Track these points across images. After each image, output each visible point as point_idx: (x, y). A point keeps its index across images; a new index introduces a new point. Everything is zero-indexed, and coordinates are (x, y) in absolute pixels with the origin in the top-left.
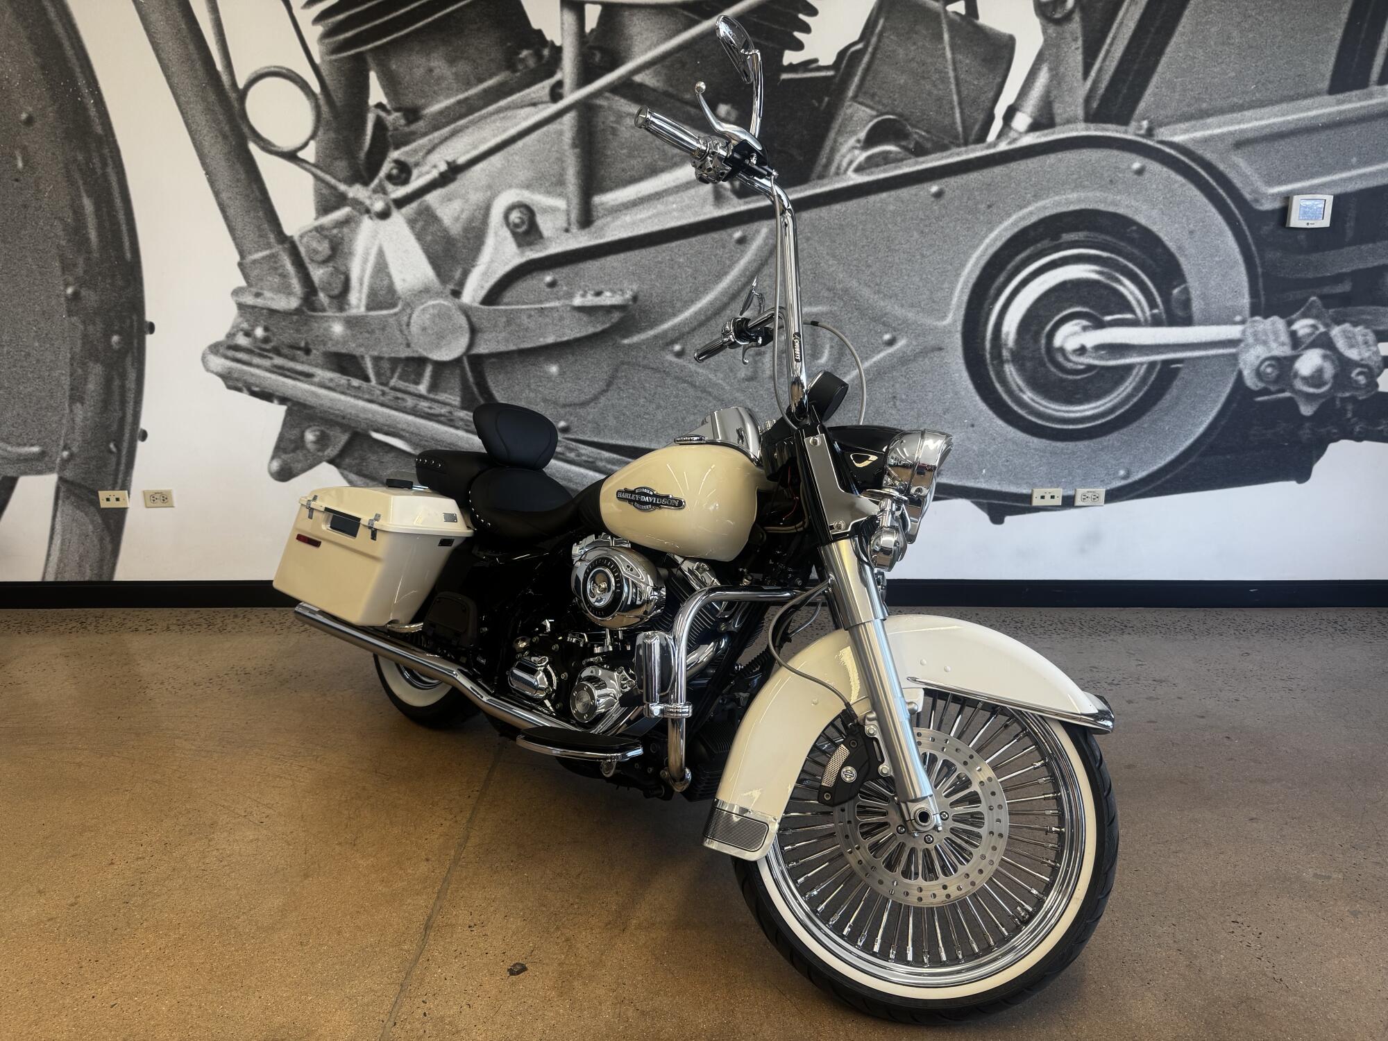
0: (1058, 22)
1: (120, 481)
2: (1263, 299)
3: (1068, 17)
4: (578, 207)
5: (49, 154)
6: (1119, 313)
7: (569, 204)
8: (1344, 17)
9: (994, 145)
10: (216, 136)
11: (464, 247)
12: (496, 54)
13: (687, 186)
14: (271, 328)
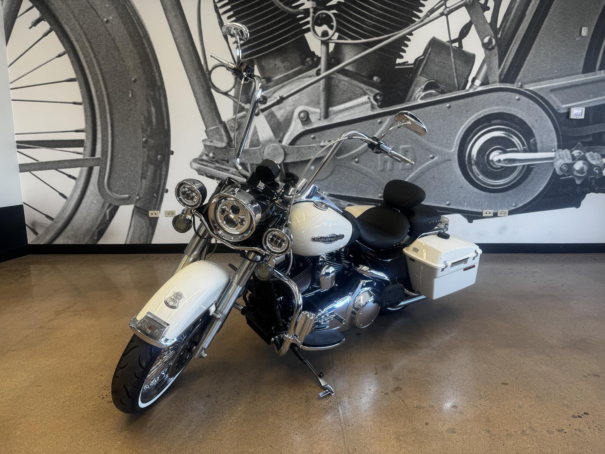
0: (490, 50)
1: (157, 207)
2: (562, 143)
3: (493, 48)
4: (324, 111)
5: (141, 92)
6: (512, 148)
7: (321, 111)
8: (586, 48)
9: (468, 90)
10: (200, 87)
11: (284, 126)
12: (298, 59)
13: (362, 104)
14: (215, 153)
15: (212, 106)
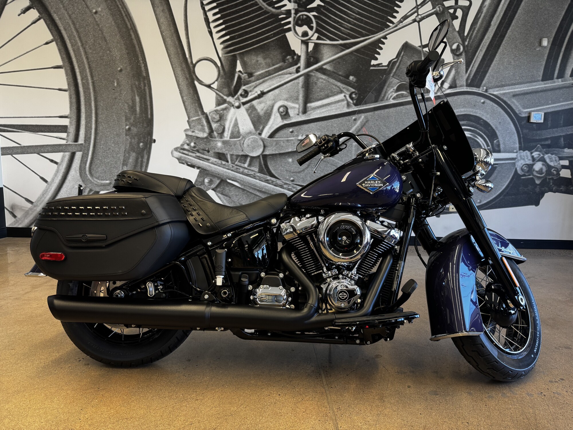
0: (458, 55)
2: (523, 145)
3: (461, 54)
4: (302, 107)
5: (126, 82)
7: (299, 106)
8: (546, 58)
10: (184, 79)
11: (264, 119)
12: (279, 57)
13: (338, 101)
14: (197, 143)
15: (195, 97)
